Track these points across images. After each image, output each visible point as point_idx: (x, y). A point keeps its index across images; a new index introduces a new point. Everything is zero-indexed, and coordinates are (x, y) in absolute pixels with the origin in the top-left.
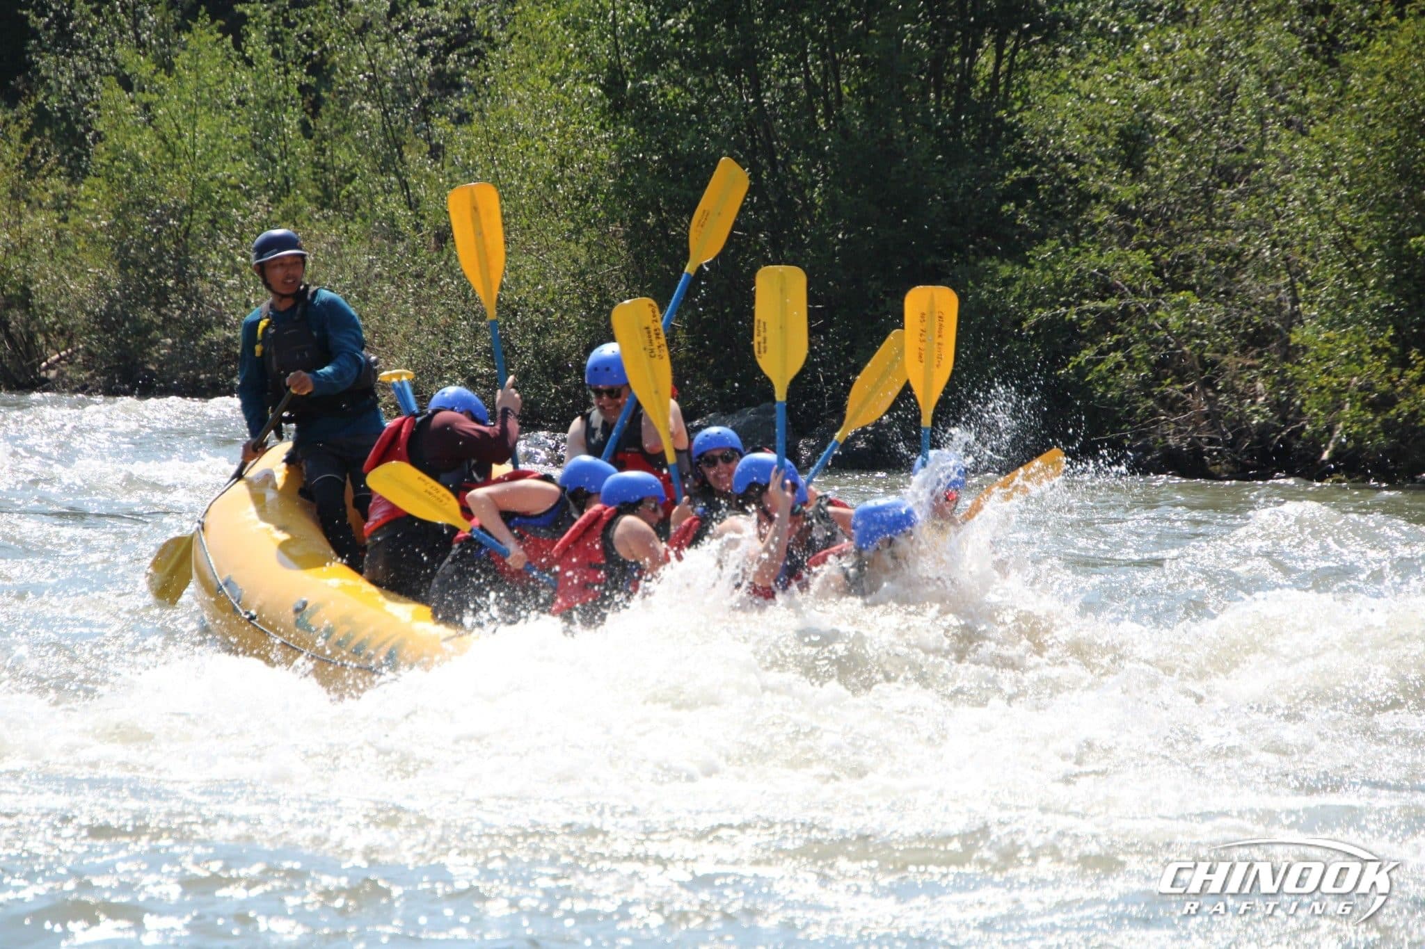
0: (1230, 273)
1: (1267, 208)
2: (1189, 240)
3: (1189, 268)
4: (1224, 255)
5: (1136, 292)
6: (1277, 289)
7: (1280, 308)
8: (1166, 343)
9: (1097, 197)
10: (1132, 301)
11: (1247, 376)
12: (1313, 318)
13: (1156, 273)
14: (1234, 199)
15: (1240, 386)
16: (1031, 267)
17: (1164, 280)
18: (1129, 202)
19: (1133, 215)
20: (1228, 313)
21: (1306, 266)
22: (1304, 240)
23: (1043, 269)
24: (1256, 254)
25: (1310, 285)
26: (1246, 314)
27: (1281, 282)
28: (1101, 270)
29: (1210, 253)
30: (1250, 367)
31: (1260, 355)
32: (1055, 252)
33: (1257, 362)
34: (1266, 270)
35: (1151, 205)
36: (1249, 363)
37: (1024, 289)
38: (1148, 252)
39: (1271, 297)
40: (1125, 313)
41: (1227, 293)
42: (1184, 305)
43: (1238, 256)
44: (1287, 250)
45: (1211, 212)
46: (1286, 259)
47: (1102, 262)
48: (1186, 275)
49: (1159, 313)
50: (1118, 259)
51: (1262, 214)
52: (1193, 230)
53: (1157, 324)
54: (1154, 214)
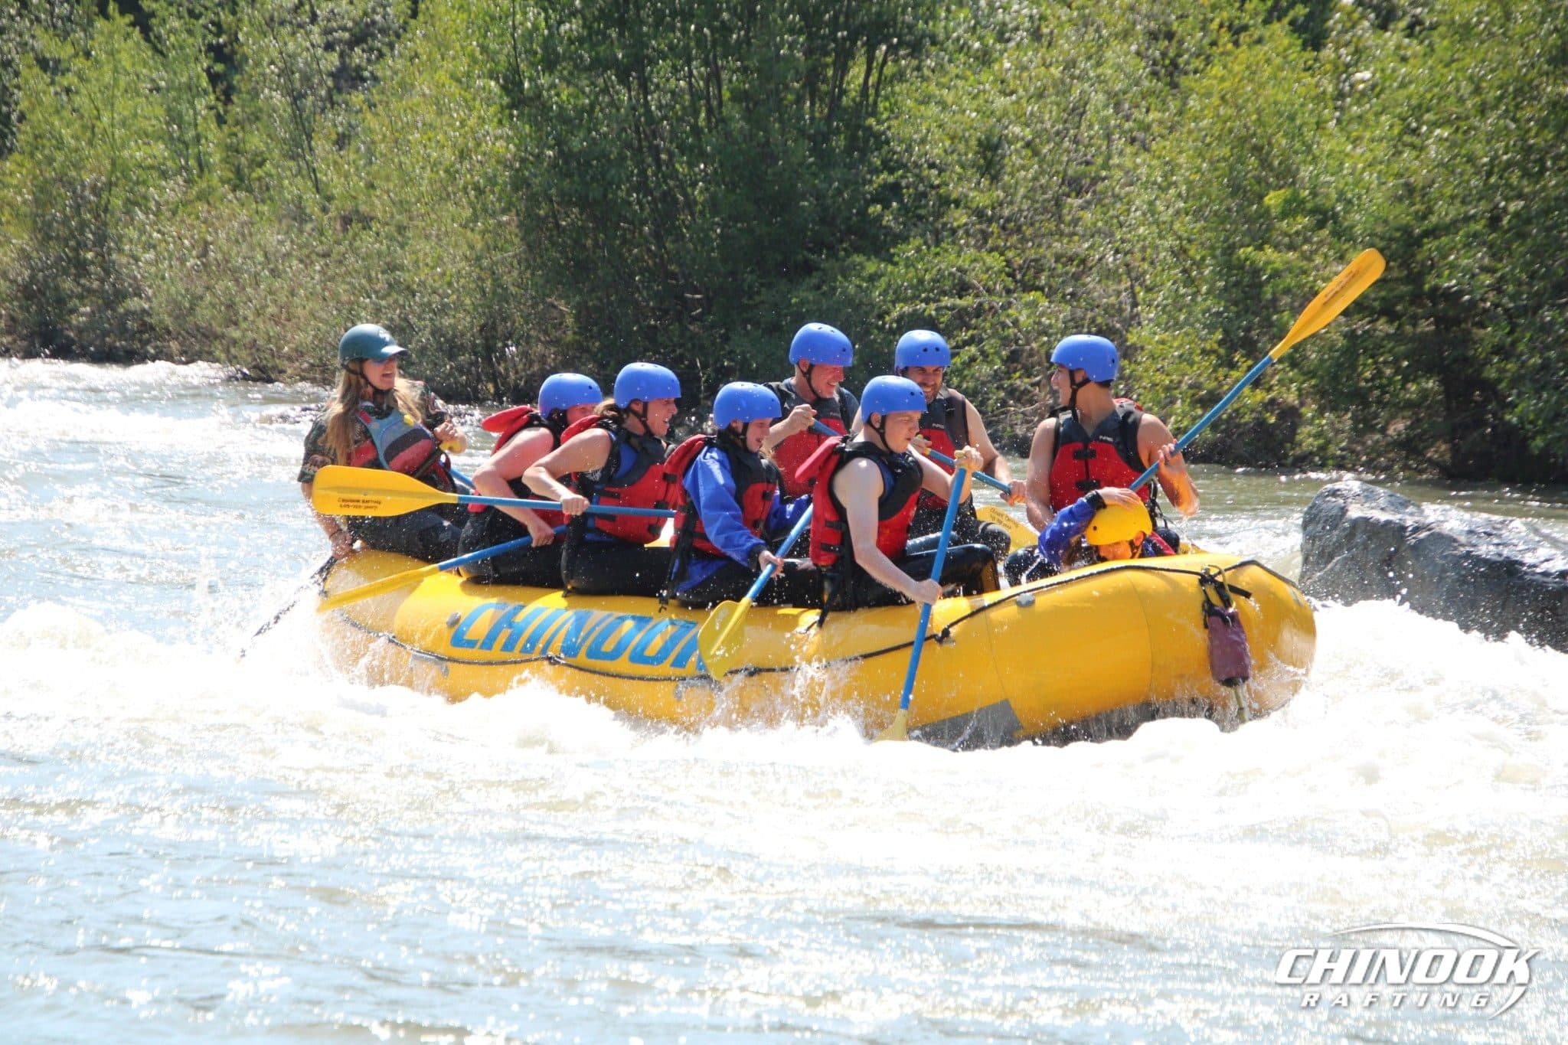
0: (1076, 277)
1: (1112, 217)
2: (1040, 246)
3: (1039, 271)
4: (1071, 260)
5: (989, 291)
6: (1119, 293)
7: (1120, 310)
8: (1017, 339)
9: (957, 202)
10: (985, 299)
12: (1150, 320)
13: (1009, 275)
14: (1082, 208)
16: (896, 264)
17: (1016, 282)
18: (986, 207)
19: (990, 221)
21: (1145, 272)
22: (1143, 249)
23: (907, 266)
24: (1100, 259)
25: (1149, 290)
26: (1090, 315)
27: (1123, 286)
28: (959, 269)
29: (1058, 258)
32: (918, 250)
34: (1110, 274)
35: (1006, 212)
37: (889, 285)
38: (1002, 254)
39: (1113, 300)
40: (979, 312)
41: (1073, 295)
42: (1033, 305)
43: (1083, 261)
44: (1128, 257)
45: (1060, 219)
46: (1127, 265)
47: (960, 262)
48: (1036, 277)
49: (1010, 311)
50: (975, 260)
51: (1106, 223)
52: (1043, 236)
53: (1008, 322)
54: (1008, 220)
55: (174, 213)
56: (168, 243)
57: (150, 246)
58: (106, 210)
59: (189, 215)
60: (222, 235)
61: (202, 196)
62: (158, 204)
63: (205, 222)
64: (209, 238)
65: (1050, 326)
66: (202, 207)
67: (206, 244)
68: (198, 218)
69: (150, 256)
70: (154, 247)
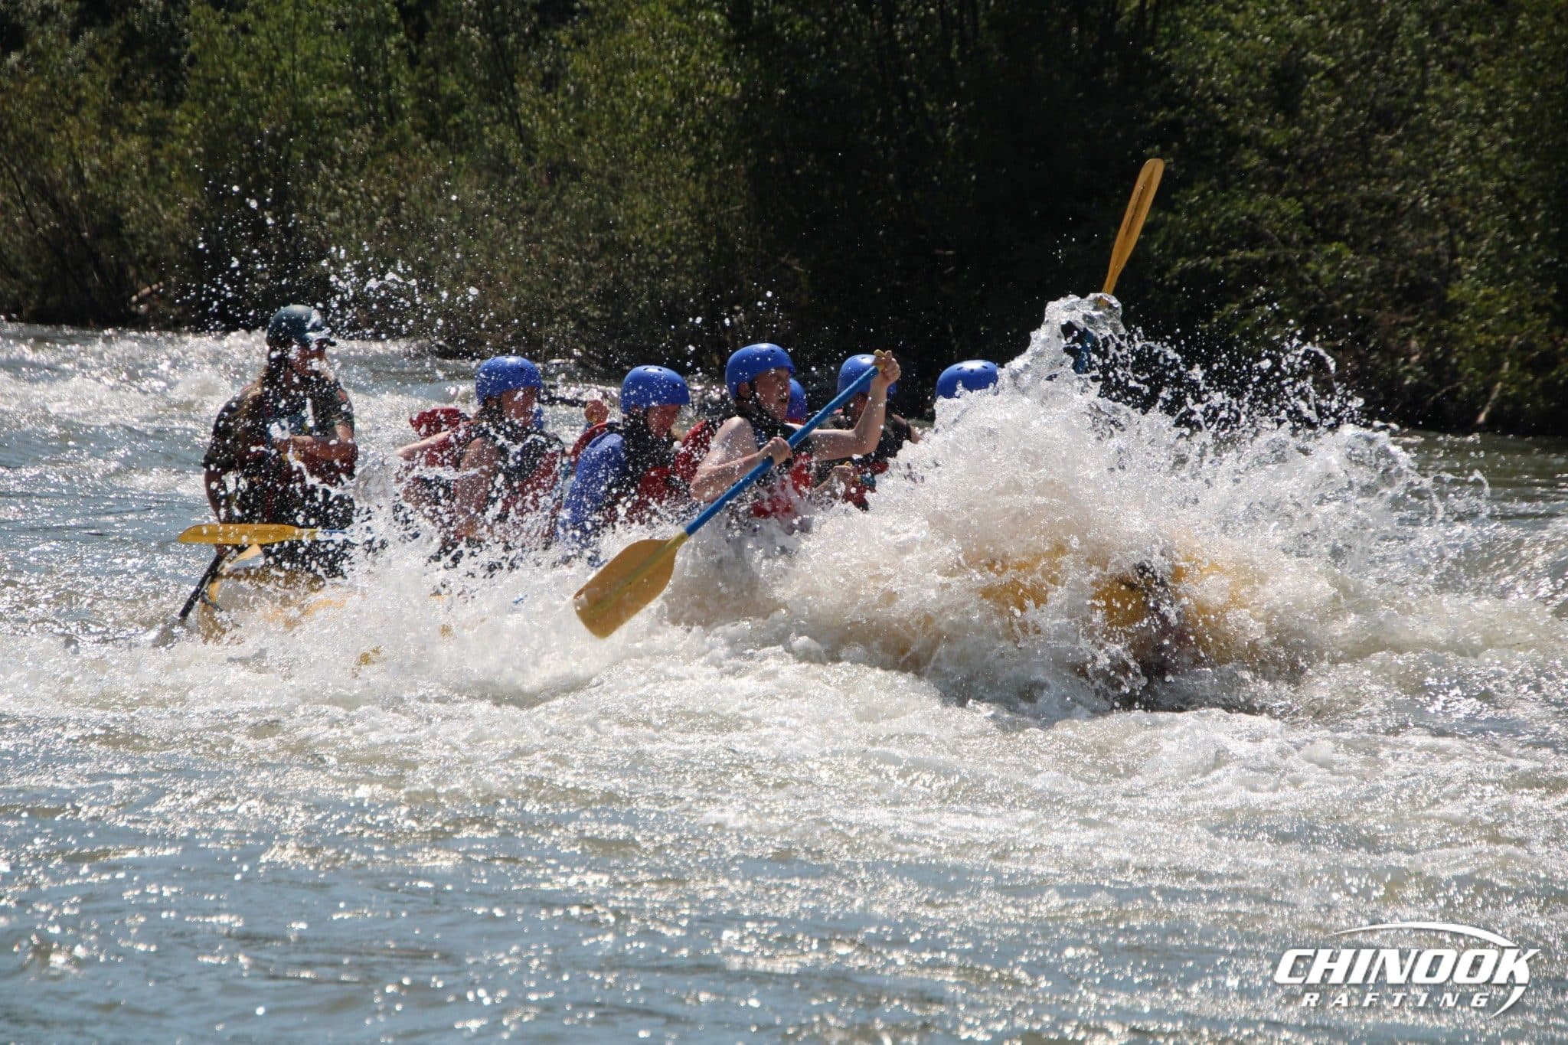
0: (1385, 224)
1: (1427, 155)
2: (1343, 188)
3: (1342, 218)
4: (1379, 205)
5: (1286, 242)
6: (1434, 242)
7: (1437, 262)
8: (1315, 297)
9: (1248, 141)
10: (1281, 251)
11: (1401, 333)
12: (1472, 273)
13: (1307, 223)
14: (1391, 145)
15: (1393, 343)
16: (1177, 213)
17: (1315, 230)
18: (1280, 147)
19: (1285, 161)
20: (1382, 266)
21: (1466, 218)
22: (1464, 191)
23: (1190, 215)
24: (1414, 204)
25: (1469, 238)
26: (1401, 268)
27: (1440, 234)
28: (1250, 217)
29: (1364, 202)
30: (1404, 325)
31: (1414, 312)
32: (1203, 196)
33: (1411, 319)
34: (1424, 221)
35: (1305, 151)
36: (1403, 319)
37: (1169, 236)
38: (1299, 199)
39: (1428, 250)
40: (1273, 265)
41: (1381, 244)
42: (1336, 257)
43: (1394, 206)
44: (1446, 201)
45: (1367, 159)
46: (1445, 210)
47: (1251, 209)
48: (1339, 225)
49: (1310, 265)
50: (1268, 207)
51: (1420, 162)
52: (1348, 178)
53: (1307, 277)
54: (1306, 161)
55: (362, 167)
56: (355, 200)
57: (334, 203)
58: (286, 163)
59: (378, 168)
60: (415, 190)
61: (392, 147)
62: (344, 156)
63: (396, 176)
64: (401, 194)
65: (1356, 281)
66: (392, 159)
67: (397, 201)
68: (388, 171)
69: (335, 214)
70: (339, 204)
